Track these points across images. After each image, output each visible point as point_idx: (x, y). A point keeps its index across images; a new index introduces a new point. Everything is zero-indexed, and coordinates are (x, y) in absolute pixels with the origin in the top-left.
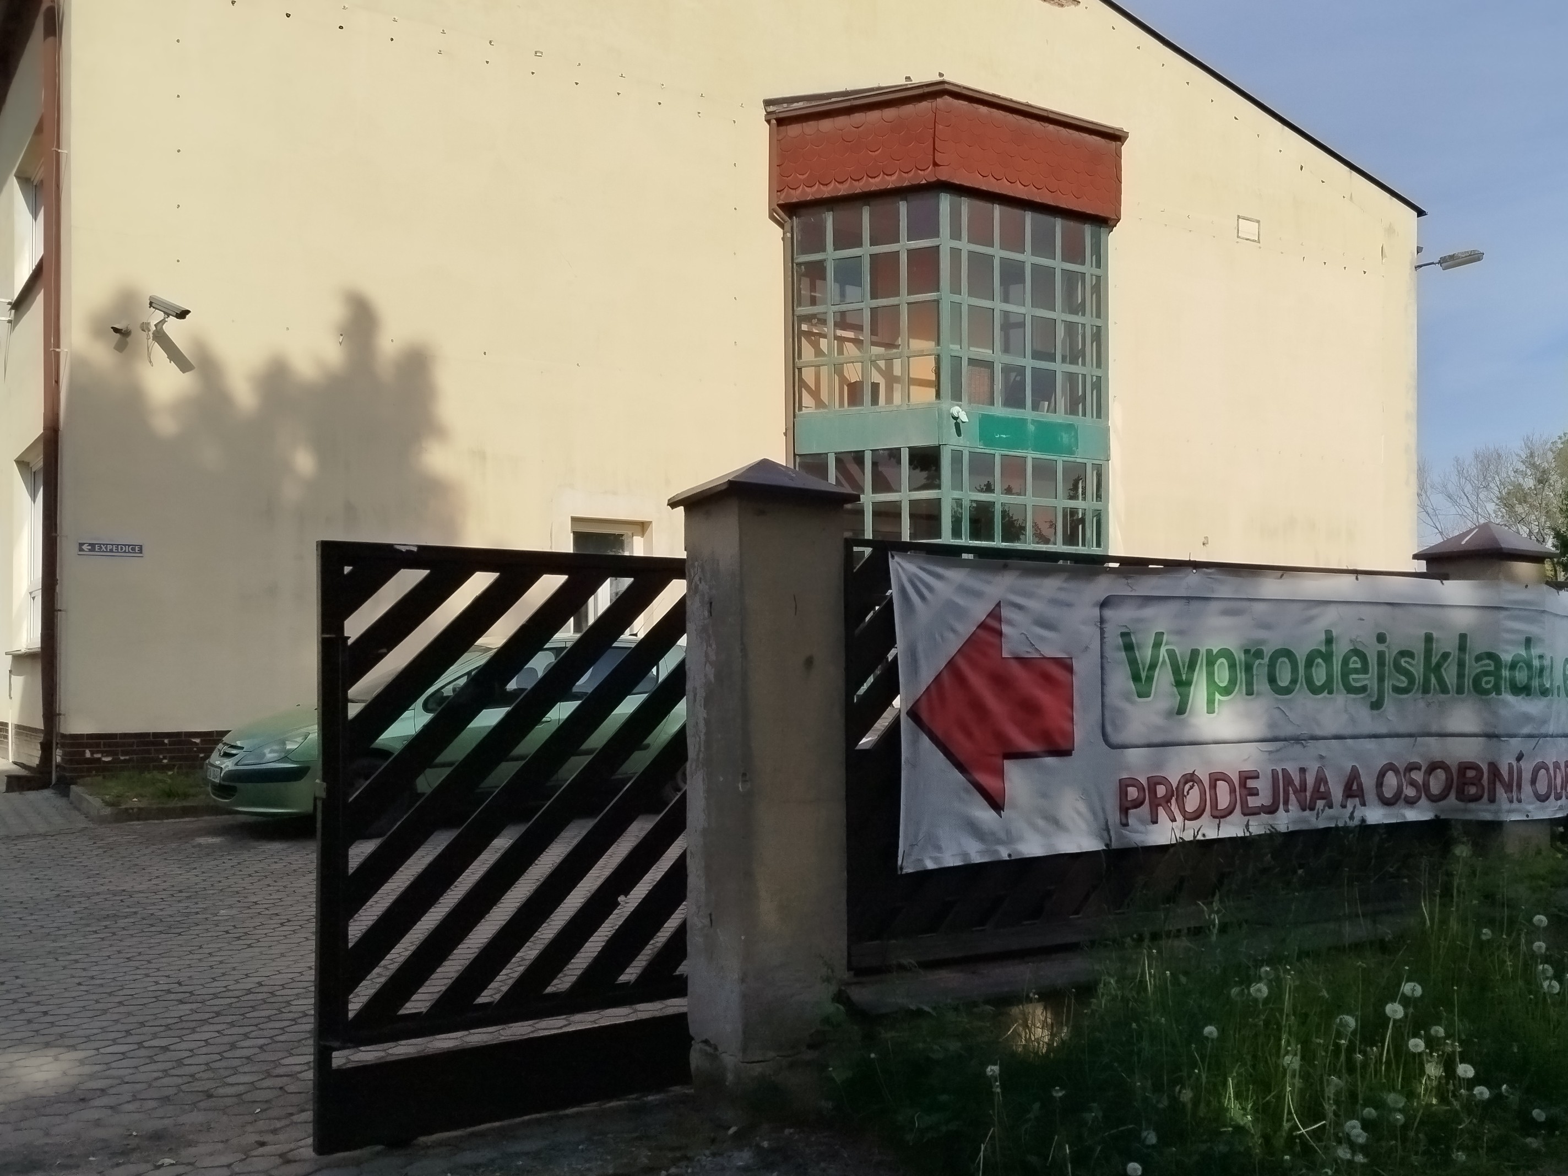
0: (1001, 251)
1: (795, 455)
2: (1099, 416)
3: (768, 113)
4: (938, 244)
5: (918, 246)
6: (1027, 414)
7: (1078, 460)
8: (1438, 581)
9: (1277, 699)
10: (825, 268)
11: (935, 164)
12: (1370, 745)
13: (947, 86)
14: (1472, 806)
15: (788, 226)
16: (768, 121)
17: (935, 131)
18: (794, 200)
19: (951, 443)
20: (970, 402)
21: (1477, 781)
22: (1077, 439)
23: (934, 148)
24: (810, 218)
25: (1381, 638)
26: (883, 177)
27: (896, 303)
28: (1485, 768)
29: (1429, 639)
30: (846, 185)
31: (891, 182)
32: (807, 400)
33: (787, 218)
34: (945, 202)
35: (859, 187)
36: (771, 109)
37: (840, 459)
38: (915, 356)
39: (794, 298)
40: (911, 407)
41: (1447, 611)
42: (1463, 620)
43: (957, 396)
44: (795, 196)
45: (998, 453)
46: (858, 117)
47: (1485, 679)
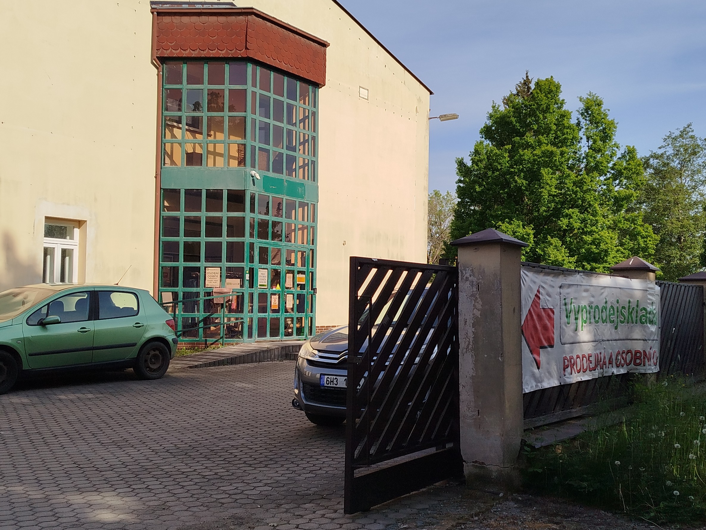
0: (274, 95)
1: (161, 189)
2: (314, 181)
3: (152, 8)
4: (246, 88)
5: (235, 88)
6: (284, 176)
7: (305, 201)
8: (630, 279)
9: (595, 325)
10: (182, 93)
11: (246, 48)
12: (614, 343)
13: (254, 11)
14: (638, 367)
15: (161, 69)
16: (152, 13)
17: (247, 32)
18: (166, 56)
19: (250, 190)
20: (259, 169)
21: (639, 358)
22: (305, 191)
23: (246, 41)
24: (173, 66)
25: (618, 302)
26: (217, 51)
27: (222, 115)
28: (642, 352)
29: (629, 302)
30: (196, 52)
31: (222, 54)
32: (167, 160)
33: (160, 65)
34: (250, 67)
35: (203, 54)
36: (154, 6)
37: (188, 192)
38: (232, 143)
39: (163, 107)
40: (229, 169)
41: (634, 290)
42: (638, 295)
43: (253, 166)
44: (166, 54)
45: (271, 195)
46: (204, 18)
47: (643, 318)
